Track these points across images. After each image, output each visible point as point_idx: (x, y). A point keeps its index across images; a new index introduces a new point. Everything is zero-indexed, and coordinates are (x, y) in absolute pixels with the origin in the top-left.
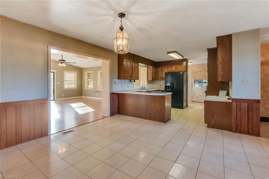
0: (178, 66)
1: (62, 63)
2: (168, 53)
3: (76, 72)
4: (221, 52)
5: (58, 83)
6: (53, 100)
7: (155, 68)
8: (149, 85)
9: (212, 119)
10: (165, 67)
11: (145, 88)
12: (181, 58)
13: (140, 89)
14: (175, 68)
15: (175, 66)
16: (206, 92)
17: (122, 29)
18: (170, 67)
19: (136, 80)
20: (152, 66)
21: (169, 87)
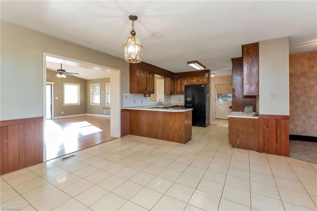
0: (199, 78)
1: (61, 74)
2: (188, 63)
3: (79, 85)
4: (247, 63)
5: (57, 98)
7: (173, 81)
8: (166, 100)
9: (237, 138)
10: (185, 80)
11: (162, 104)
12: (203, 68)
13: (156, 104)
14: (196, 80)
15: (196, 78)
17: (133, 34)
18: (190, 79)
19: (151, 94)
21: (189, 102)
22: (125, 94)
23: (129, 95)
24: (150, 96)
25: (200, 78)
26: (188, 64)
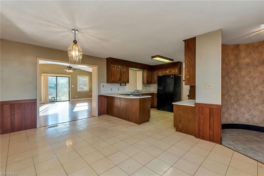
1: (69, 70)
3: (88, 76)
4: (188, 56)
5: (73, 86)
6: (68, 100)
7: (150, 72)
9: (180, 123)
10: (160, 71)
11: (139, 91)
12: (171, 61)
13: (134, 92)
14: (169, 71)
15: (169, 69)
16: (188, 96)
17: (75, 42)
18: (164, 71)
19: (127, 84)
20: (146, 70)
21: (161, 90)
22: (102, 84)
23: (105, 84)
24: (126, 85)
25: (172, 69)
26: (152, 58)
